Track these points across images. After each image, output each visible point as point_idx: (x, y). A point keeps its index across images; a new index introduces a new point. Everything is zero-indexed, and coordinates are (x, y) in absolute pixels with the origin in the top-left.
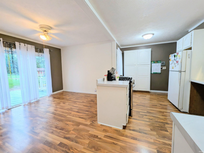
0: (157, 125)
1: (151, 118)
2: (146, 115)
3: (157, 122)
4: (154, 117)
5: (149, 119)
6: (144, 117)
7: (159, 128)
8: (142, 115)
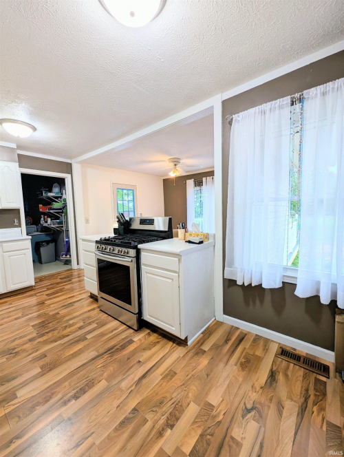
0: (50, 325)
1: (68, 330)
2: (80, 328)
3: (53, 330)
4: (64, 336)
5: (70, 326)
6: (82, 324)
7: (47, 322)
8: (90, 324)
